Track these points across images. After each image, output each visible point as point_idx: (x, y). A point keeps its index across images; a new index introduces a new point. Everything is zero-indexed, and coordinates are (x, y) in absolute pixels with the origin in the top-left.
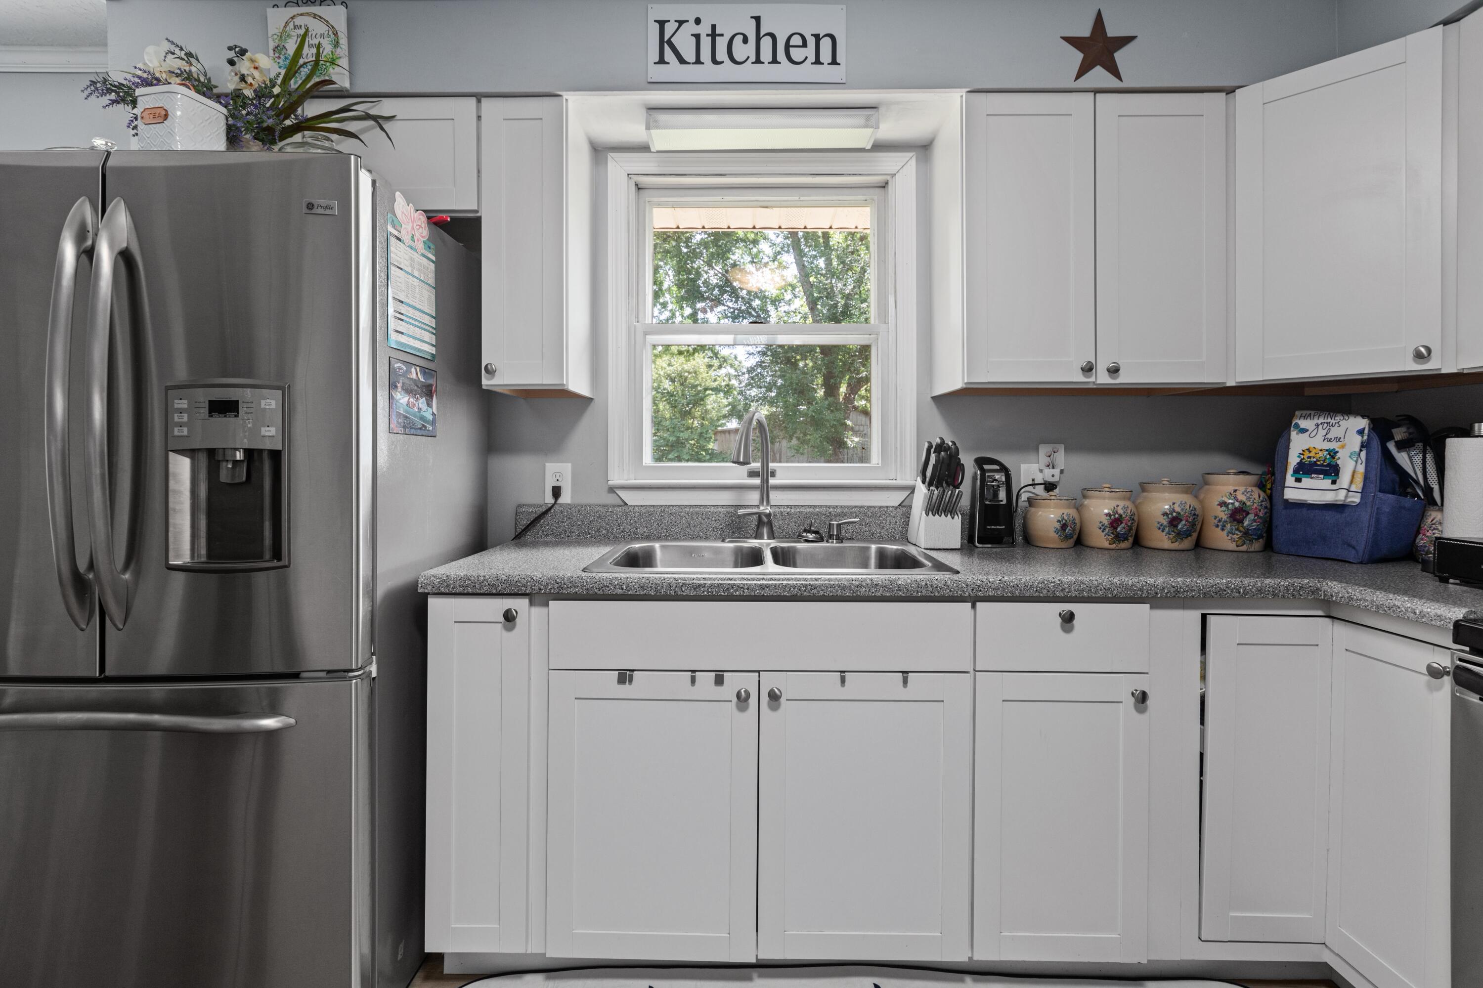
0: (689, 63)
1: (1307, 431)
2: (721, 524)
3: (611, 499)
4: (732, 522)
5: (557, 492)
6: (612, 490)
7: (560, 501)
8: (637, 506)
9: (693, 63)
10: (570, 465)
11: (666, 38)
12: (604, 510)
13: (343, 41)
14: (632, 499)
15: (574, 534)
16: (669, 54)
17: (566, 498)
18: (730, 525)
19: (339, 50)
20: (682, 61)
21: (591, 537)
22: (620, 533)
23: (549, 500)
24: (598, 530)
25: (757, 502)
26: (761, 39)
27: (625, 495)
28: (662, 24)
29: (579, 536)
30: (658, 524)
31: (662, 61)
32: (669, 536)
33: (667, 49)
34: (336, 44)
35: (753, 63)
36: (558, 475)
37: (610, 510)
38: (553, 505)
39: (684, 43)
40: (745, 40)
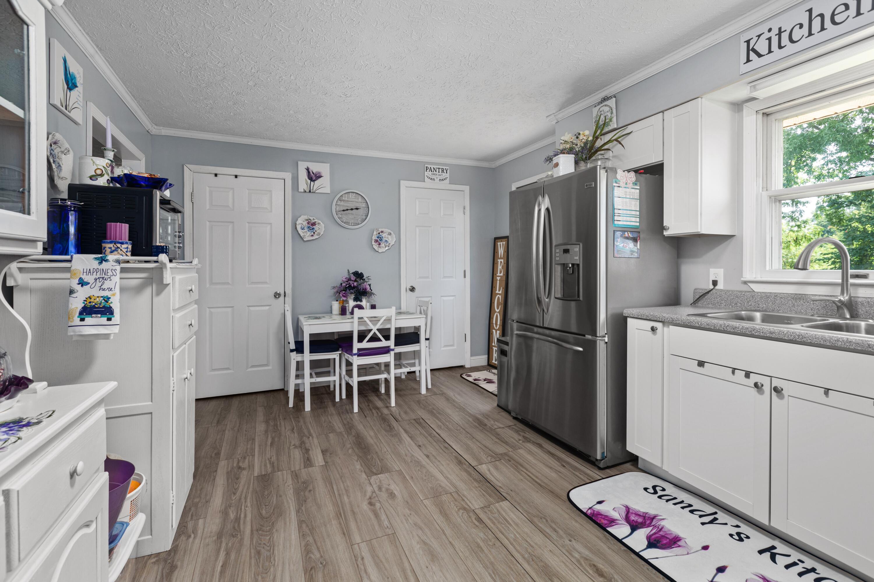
0: (764, 55)
1: (89, 283)
2: (817, 306)
3: (744, 288)
4: (826, 305)
5: (715, 283)
6: (745, 283)
7: (717, 287)
8: (760, 292)
9: (767, 54)
10: (722, 270)
11: (751, 48)
12: (739, 294)
13: (614, 111)
14: (757, 288)
15: (722, 305)
16: (752, 55)
17: (720, 286)
18: (824, 307)
19: (613, 115)
20: (759, 55)
21: (732, 307)
22: (749, 306)
23: (711, 287)
24: (736, 304)
25: (839, 294)
26: (812, 21)
27: (753, 286)
28: (748, 42)
29: (725, 306)
30: (772, 303)
31: (748, 60)
32: (780, 310)
33: (751, 53)
34: (612, 113)
35: (806, 38)
36: (716, 275)
37: (743, 293)
38: (712, 290)
39: (762, 46)
40: (801, 26)
